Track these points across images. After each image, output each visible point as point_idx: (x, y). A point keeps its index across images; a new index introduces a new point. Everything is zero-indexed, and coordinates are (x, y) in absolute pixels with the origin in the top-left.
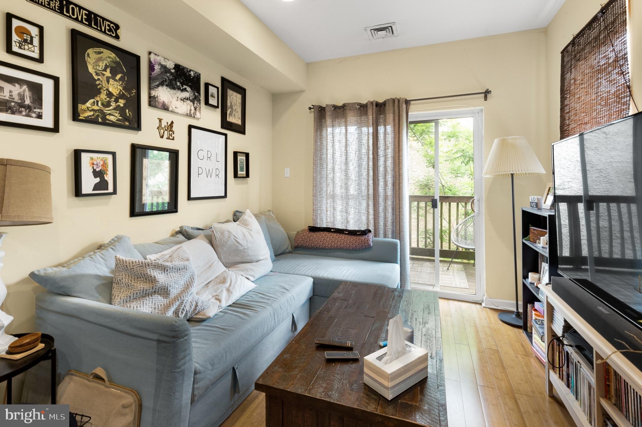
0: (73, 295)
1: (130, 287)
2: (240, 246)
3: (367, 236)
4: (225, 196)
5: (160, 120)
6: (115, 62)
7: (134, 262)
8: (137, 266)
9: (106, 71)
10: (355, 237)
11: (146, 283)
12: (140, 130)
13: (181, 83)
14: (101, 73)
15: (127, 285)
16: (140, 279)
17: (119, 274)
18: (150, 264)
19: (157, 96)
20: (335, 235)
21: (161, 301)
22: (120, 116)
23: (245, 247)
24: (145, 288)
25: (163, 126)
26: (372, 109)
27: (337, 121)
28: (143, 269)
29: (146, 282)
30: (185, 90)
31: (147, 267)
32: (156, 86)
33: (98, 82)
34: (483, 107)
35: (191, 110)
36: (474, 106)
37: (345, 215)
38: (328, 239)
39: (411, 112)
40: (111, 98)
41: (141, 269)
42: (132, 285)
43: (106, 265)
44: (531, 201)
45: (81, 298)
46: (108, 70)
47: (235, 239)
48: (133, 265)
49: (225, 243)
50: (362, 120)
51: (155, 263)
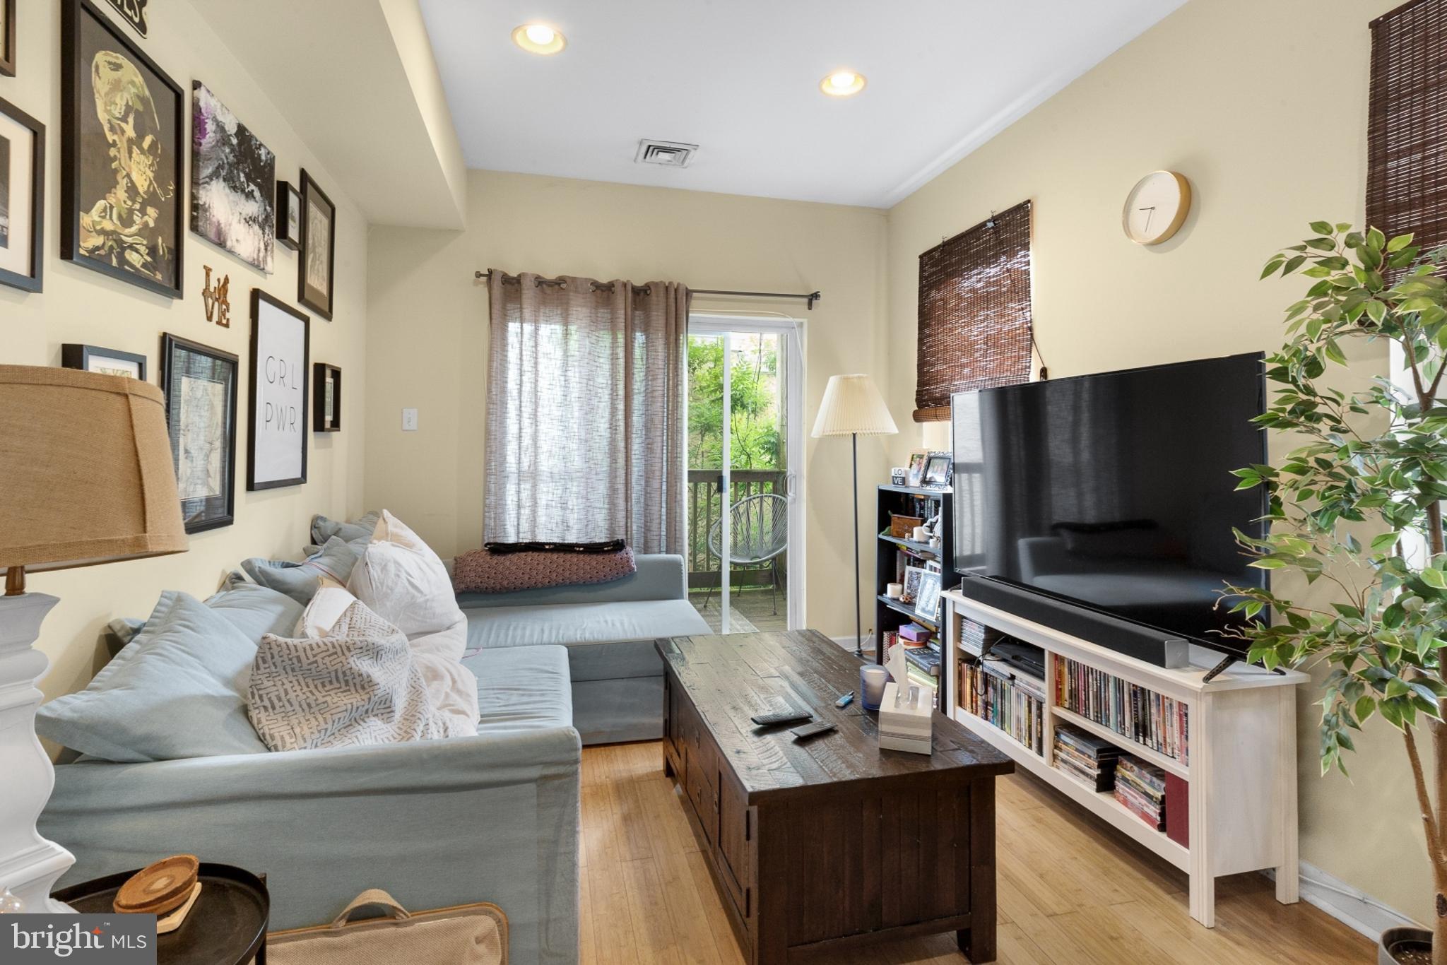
0: (182, 752)
1: (314, 709)
2: (419, 595)
3: (623, 552)
4: (303, 479)
5: (208, 271)
6: (142, 99)
7: (315, 646)
8: (324, 654)
9: (127, 122)
10: (600, 558)
11: (349, 693)
12: (181, 297)
13: (247, 175)
14: (119, 124)
15: (305, 706)
16: (332, 687)
17: (272, 683)
18: (351, 647)
19: (209, 207)
20: (555, 556)
21: (383, 731)
22: (148, 254)
23: (428, 597)
24: (355, 703)
25: (212, 289)
26: (624, 298)
27: (542, 310)
28: (339, 660)
29: (349, 690)
30: (250, 195)
31: (346, 652)
32: (207, 177)
33: (113, 152)
34: (805, 321)
35: (259, 251)
36: (794, 318)
37: (561, 513)
38: (541, 567)
39: (693, 312)
40: (134, 202)
41: (335, 662)
42: (319, 702)
43: (204, 667)
44: (893, 475)
45: (202, 756)
46: (131, 120)
47: (408, 580)
48: (314, 652)
49: (389, 591)
50: (599, 315)
51: (361, 642)
